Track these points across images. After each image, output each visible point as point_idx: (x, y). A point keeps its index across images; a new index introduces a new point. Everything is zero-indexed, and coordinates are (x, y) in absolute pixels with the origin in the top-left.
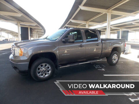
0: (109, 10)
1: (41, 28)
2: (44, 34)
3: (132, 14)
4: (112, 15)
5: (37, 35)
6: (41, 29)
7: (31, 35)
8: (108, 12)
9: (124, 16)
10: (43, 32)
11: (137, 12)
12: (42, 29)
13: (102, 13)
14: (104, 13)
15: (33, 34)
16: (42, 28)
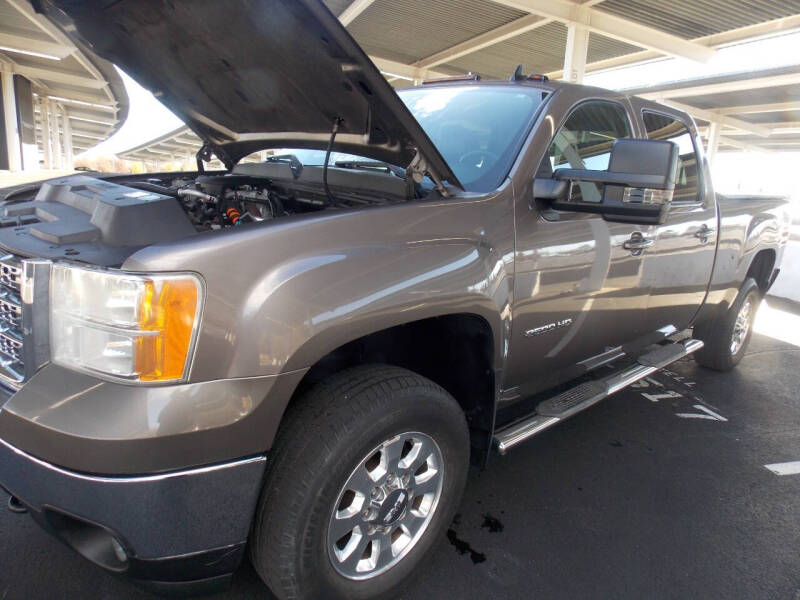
0: (578, 6)
1: (101, 84)
2: (118, 126)
3: (693, 43)
4: (592, 36)
5: (68, 134)
6: (100, 94)
7: (27, 125)
8: (571, 19)
9: (651, 50)
10: (109, 115)
11: (737, 30)
12: (108, 92)
13: (536, 18)
14: (550, 19)
15: (38, 127)
16: (110, 86)
